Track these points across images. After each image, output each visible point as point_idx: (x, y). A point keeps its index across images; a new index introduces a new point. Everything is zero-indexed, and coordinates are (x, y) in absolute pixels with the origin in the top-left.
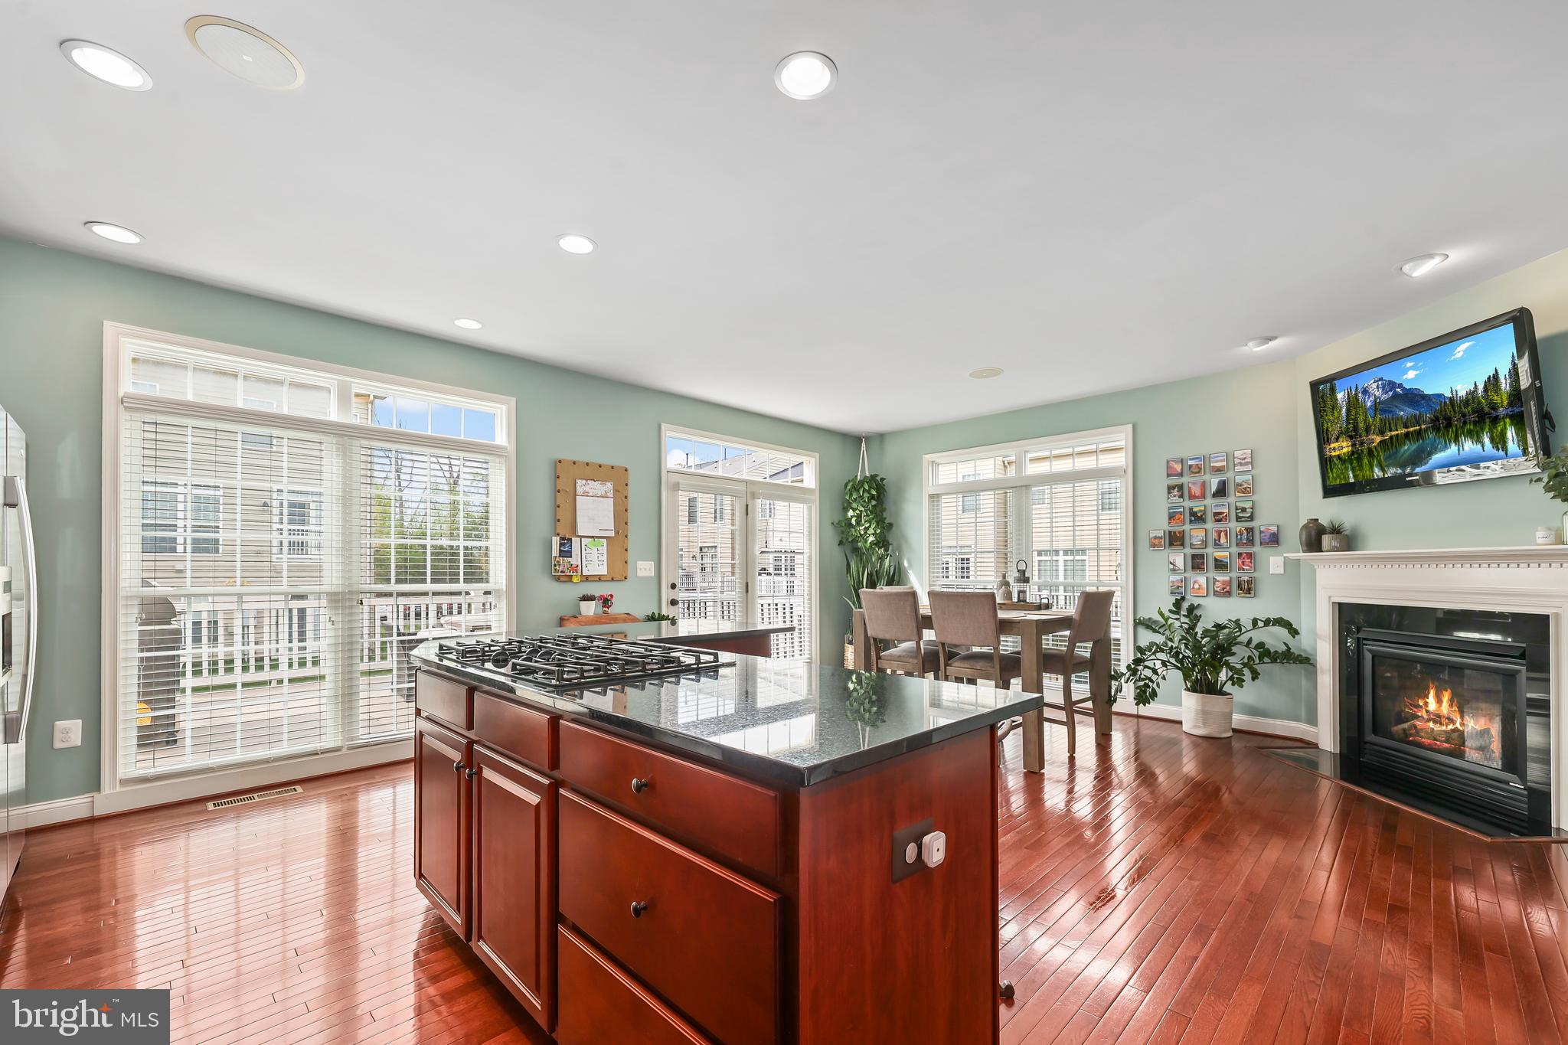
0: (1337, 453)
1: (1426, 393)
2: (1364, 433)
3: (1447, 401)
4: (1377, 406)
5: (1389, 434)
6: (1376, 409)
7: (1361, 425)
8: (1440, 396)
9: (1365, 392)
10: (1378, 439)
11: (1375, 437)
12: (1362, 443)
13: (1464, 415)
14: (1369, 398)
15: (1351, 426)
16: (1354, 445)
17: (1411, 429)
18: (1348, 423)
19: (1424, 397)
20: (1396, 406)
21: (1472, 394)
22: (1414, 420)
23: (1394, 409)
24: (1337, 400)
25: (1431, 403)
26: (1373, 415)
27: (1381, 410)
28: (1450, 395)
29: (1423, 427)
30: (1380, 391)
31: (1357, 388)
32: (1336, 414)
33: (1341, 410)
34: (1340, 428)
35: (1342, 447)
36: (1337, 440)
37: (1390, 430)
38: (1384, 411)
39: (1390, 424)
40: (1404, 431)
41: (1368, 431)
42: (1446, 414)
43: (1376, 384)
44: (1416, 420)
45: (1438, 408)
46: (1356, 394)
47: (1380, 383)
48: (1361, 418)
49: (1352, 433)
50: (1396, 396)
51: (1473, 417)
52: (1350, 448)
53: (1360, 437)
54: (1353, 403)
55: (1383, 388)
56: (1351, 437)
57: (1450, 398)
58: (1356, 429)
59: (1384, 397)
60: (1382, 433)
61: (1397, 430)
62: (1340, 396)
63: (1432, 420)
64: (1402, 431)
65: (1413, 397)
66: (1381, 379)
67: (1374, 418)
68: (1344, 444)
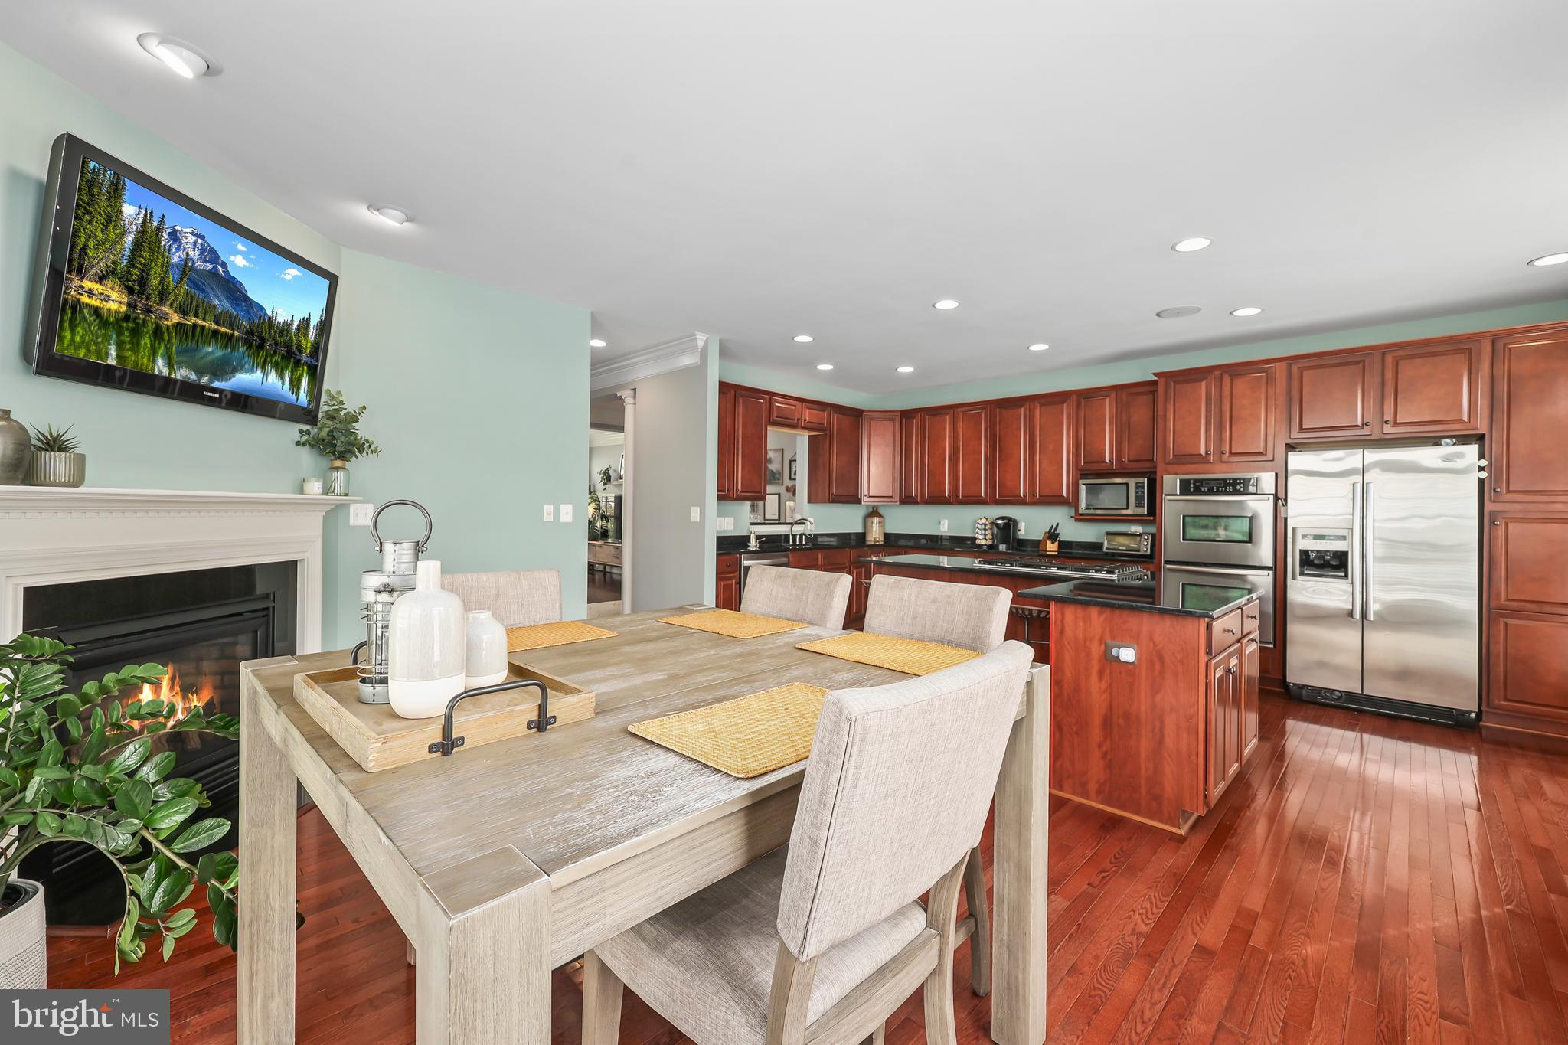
0: (94, 302)
1: (249, 295)
2: (155, 297)
3: (267, 319)
4: (186, 267)
5: (193, 320)
6: (183, 274)
7: (154, 282)
8: (262, 308)
9: (174, 236)
10: (175, 318)
11: (171, 312)
12: (148, 311)
13: (276, 344)
14: (178, 249)
15: (135, 273)
16: (132, 306)
17: (222, 329)
18: (131, 263)
19: (246, 299)
20: (212, 289)
21: (289, 325)
22: (228, 320)
23: (208, 290)
24: (121, 212)
25: (251, 311)
26: (177, 277)
27: (190, 279)
28: (270, 314)
29: (236, 334)
30: (197, 253)
31: (162, 222)
32: (111, 235)
33: (123, 234)
34: (114, 263)
35: (114, 300)
36: (101, 279)
37: (196, 316)
38: (193, 283)
39: (197, 306)
40: (214, 326)
41: (163, 296)
42: (262, 333)
43: (194, 238)
44: (231, 321)
45: (256, 321)
46: (159, 230)
47: (200, 241)
48: (156, 271)
49: (136, 288)
50: (213, 273)
51: (282, 350)
52: (124, 308)
53: (148, 298)
54: (148, 238)
55: (202, 251)
56: (130, 291)
57: (270, 318)
58: (143, 281)
59: (200, 265)
60: (184, 312)
61: (204, 320)
62: (128, 210)
63: (247, 331)
64: (210, 325)
65: (233, 290)
66: (203, 238)
67: (178, 284)
68: (114, 295)
